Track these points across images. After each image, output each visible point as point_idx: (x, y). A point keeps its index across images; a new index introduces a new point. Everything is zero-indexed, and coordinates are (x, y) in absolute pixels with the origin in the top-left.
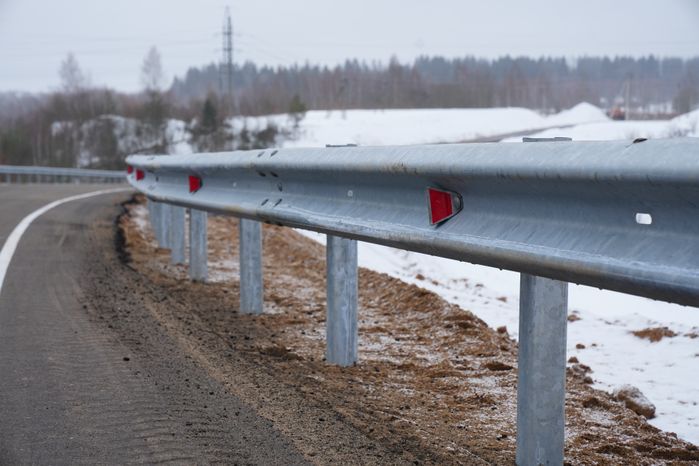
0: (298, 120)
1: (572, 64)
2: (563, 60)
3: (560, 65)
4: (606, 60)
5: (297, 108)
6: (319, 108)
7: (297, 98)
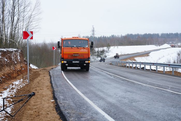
0: (109, 48)
1: (160, 35)
2: (158, 34)
3: (158, 35)
4: (167, 34)
5: (109, 46)
6: (113, 46)
7: (109, 44)
